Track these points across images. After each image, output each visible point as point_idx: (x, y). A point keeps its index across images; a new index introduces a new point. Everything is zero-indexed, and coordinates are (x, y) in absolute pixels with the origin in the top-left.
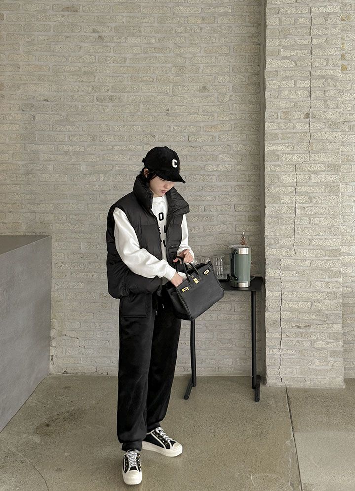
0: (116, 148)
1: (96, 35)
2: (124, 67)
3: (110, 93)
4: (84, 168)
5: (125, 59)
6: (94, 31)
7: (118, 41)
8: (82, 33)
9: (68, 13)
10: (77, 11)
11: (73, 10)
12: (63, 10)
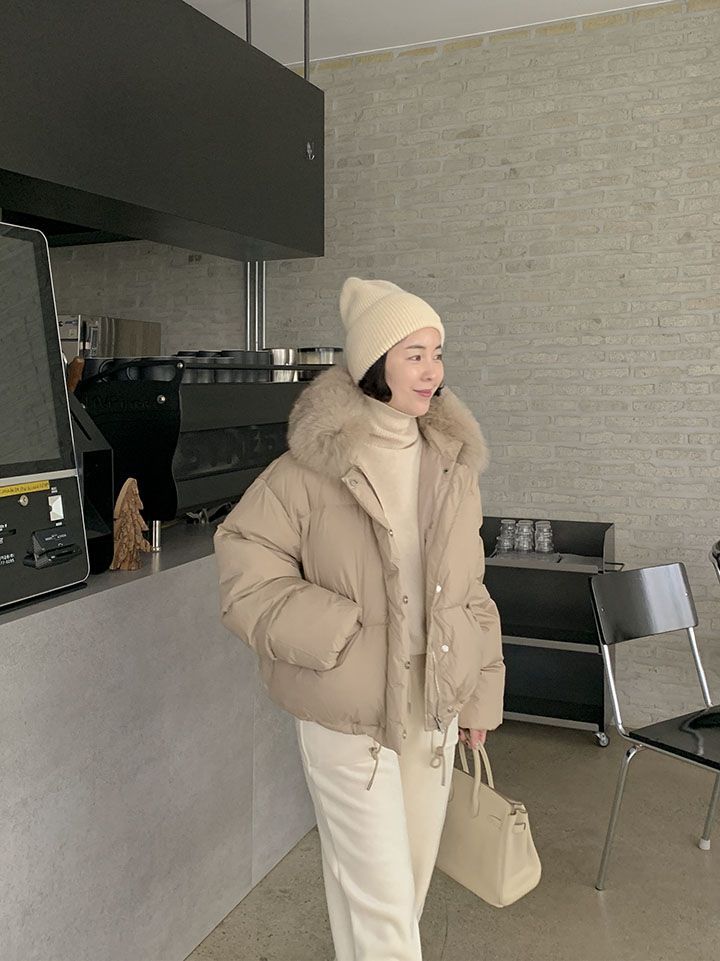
0: (536, 343)
1: (506, 169)
2: (551, 213)
3: (527, 257)
4: (484, 376)
5: (551, 202)
6: (504, 163)
7: (541, 173)
8: (486, 168)
9: (464, 140)
10: (478, 136)
11: (472, 134)
12: (458, 137)
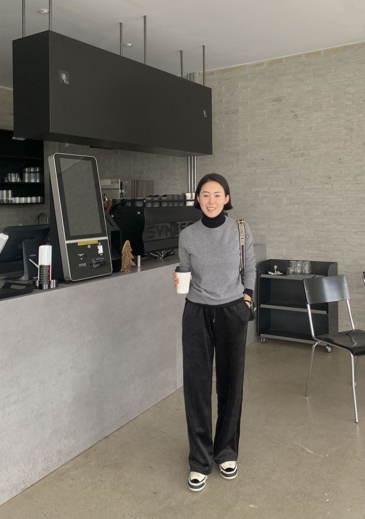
0: (306, 187)
1: (293, 114)
2: (311, 133)
3: (301, 152)
4: (285, 201)
5: (311, 128)
6: (292, 112)
7: (307, 116)
8: (284, 114)
9: (276, 103)
10: (281, 101)
11: (279, 100)
12: (273, 101)
